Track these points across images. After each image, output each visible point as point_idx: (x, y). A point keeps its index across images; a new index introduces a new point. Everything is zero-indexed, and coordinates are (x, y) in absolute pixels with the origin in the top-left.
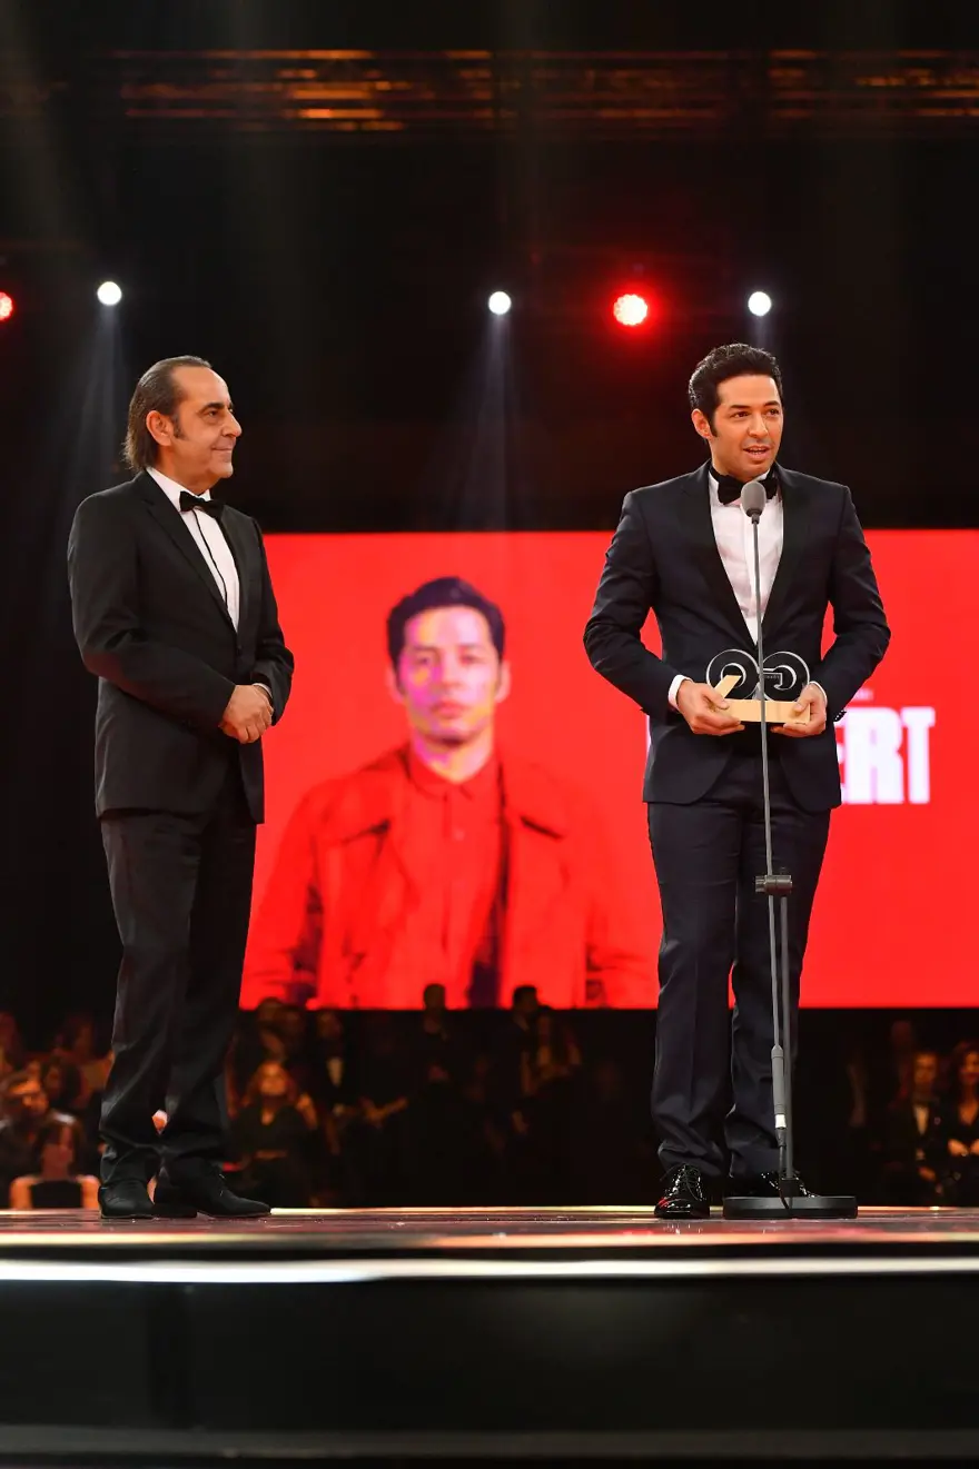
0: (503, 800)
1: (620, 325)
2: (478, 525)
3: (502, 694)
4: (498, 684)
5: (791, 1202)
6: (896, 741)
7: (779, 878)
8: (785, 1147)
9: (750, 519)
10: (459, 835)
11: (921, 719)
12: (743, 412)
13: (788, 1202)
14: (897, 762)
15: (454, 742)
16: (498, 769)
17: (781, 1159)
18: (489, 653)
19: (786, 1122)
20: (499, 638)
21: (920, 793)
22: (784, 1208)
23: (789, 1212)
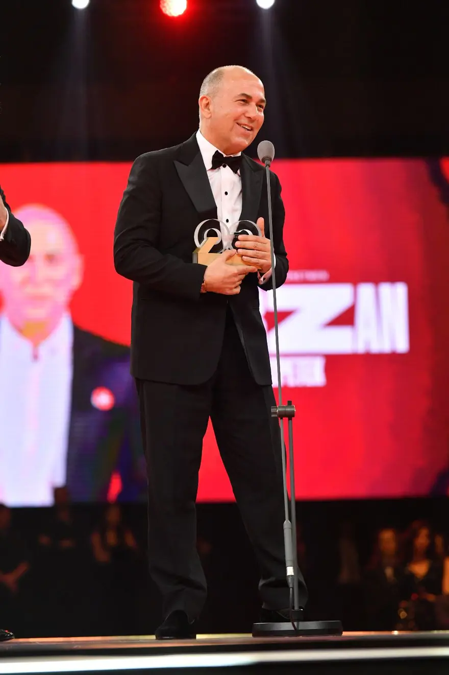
1: (166, 16)
5: (298, 625)
8: (293, 588)
13: (296, 625)
17: (291, 596)
19: (294, 571)
22: (293, 629)
23: (296, 632)
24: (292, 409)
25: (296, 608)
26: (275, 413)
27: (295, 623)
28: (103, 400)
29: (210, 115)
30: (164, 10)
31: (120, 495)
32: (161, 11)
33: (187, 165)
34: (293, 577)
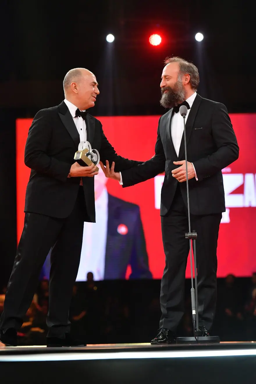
7: (193, 234)
8: (196, 321)
19: (196, 313)
22: (196, 340)
23: (197, 341)
24: (195, 234)
25: (197, 330)
26: (187, 236)
27: (197, 337)
28: (123, 230)
29: (77, 92)
31: (131, 275)
32: (149, 43)
33: (64, 115)
34: (195, 315)
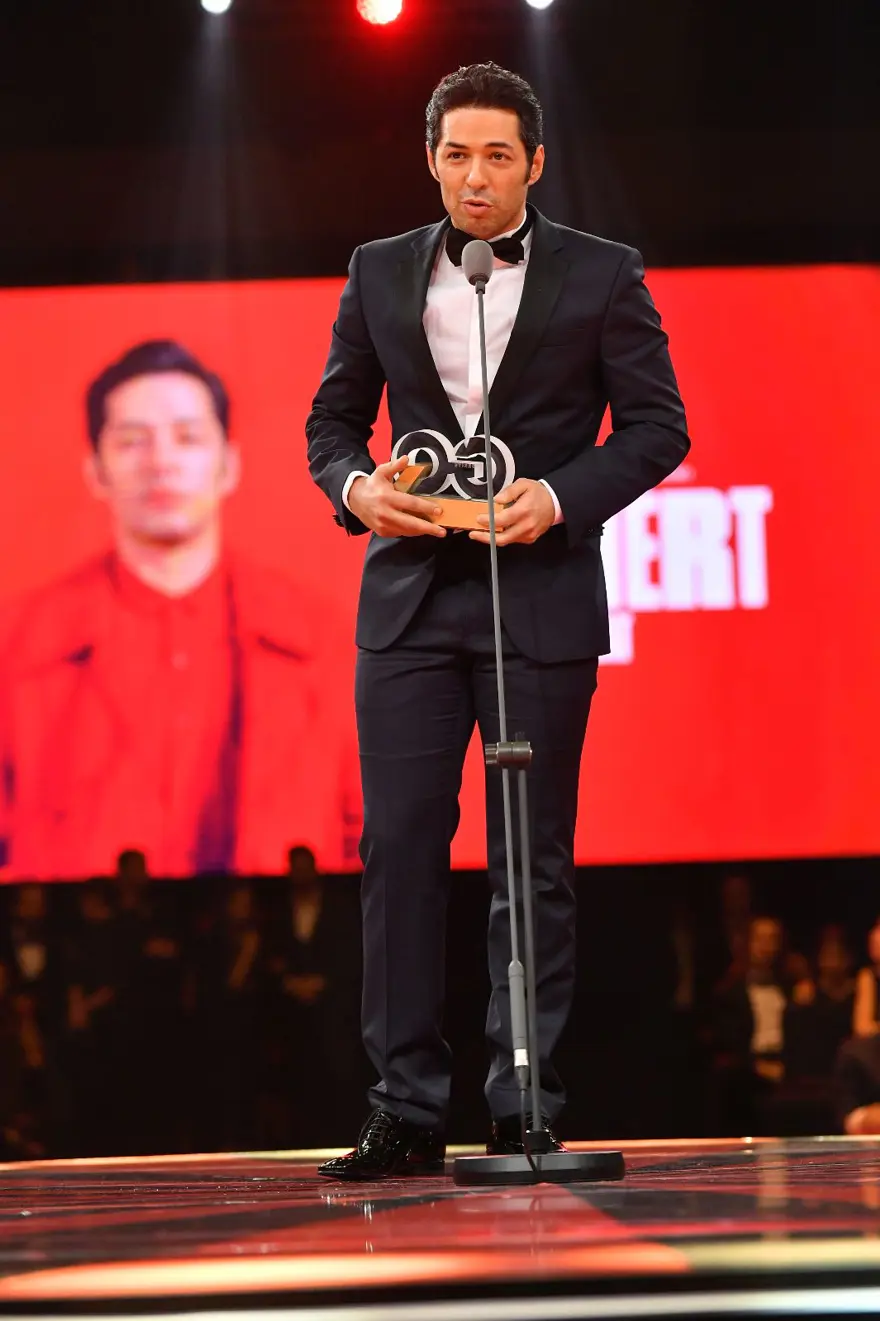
0: (233, 617)
1: (367, 25)
2: (195, 271)
3: (229, 483)
4: (223, 470)
5: (539, 1160)
6: (722, 531)
7: (517, 746)
9: (474, 288)
10: (180, 660)
11: (753, 502)
12: (459, 153)
13: (535, 1162)
14: (723, 556)
15: (169, 541)
16: (227, 577)
17: (523, 1106)
18: (209, 428)
19: (529, 1059)
20: (224, 411)
21: (755, 594)
22: (531, 1170)
23: (534, 1176)
24: (524, 749)
25: (536, 1128)
26: (493, 757)
27: (534, 1158)
30: (363, 13)
32: (358, 16)
34: (527, 1069)
